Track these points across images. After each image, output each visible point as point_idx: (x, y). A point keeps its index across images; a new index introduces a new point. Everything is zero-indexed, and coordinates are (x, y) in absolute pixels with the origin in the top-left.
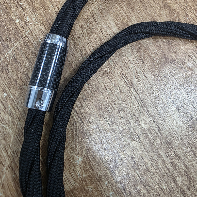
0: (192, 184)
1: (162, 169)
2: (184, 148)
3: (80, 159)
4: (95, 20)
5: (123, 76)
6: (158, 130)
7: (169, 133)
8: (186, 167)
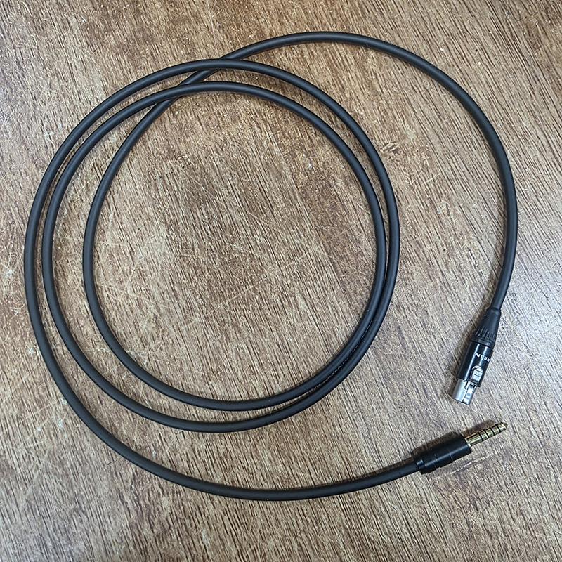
0: (160, 334)
1: (122, 307)
2: (162, 284)
3: (11, 271)
4: (73, 77)
5: (97, 168)
6: (130, 253)
7: (146, 260)
8: (159, 310)
